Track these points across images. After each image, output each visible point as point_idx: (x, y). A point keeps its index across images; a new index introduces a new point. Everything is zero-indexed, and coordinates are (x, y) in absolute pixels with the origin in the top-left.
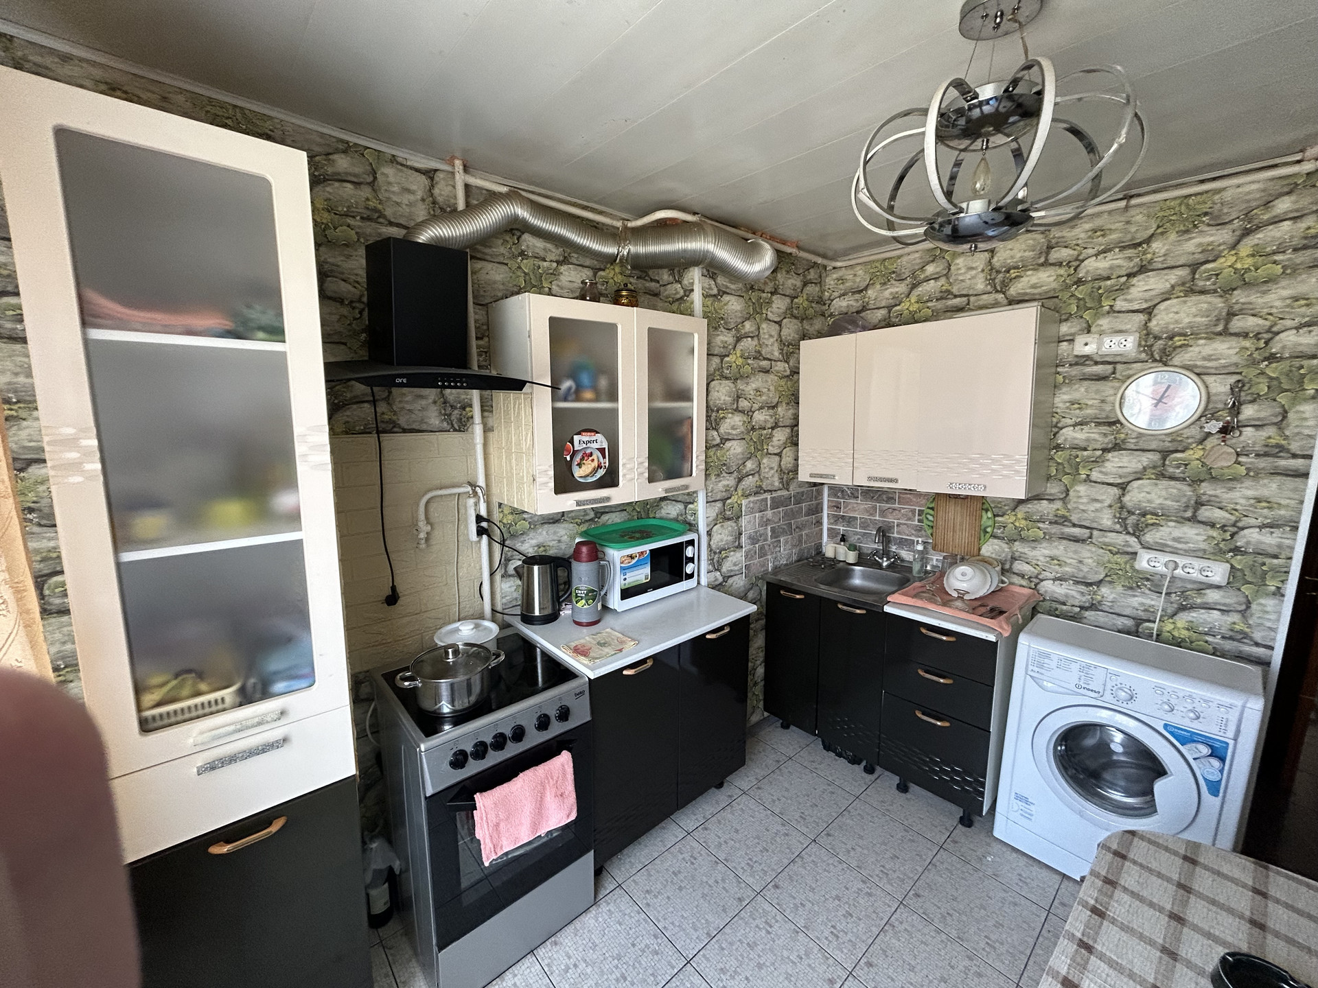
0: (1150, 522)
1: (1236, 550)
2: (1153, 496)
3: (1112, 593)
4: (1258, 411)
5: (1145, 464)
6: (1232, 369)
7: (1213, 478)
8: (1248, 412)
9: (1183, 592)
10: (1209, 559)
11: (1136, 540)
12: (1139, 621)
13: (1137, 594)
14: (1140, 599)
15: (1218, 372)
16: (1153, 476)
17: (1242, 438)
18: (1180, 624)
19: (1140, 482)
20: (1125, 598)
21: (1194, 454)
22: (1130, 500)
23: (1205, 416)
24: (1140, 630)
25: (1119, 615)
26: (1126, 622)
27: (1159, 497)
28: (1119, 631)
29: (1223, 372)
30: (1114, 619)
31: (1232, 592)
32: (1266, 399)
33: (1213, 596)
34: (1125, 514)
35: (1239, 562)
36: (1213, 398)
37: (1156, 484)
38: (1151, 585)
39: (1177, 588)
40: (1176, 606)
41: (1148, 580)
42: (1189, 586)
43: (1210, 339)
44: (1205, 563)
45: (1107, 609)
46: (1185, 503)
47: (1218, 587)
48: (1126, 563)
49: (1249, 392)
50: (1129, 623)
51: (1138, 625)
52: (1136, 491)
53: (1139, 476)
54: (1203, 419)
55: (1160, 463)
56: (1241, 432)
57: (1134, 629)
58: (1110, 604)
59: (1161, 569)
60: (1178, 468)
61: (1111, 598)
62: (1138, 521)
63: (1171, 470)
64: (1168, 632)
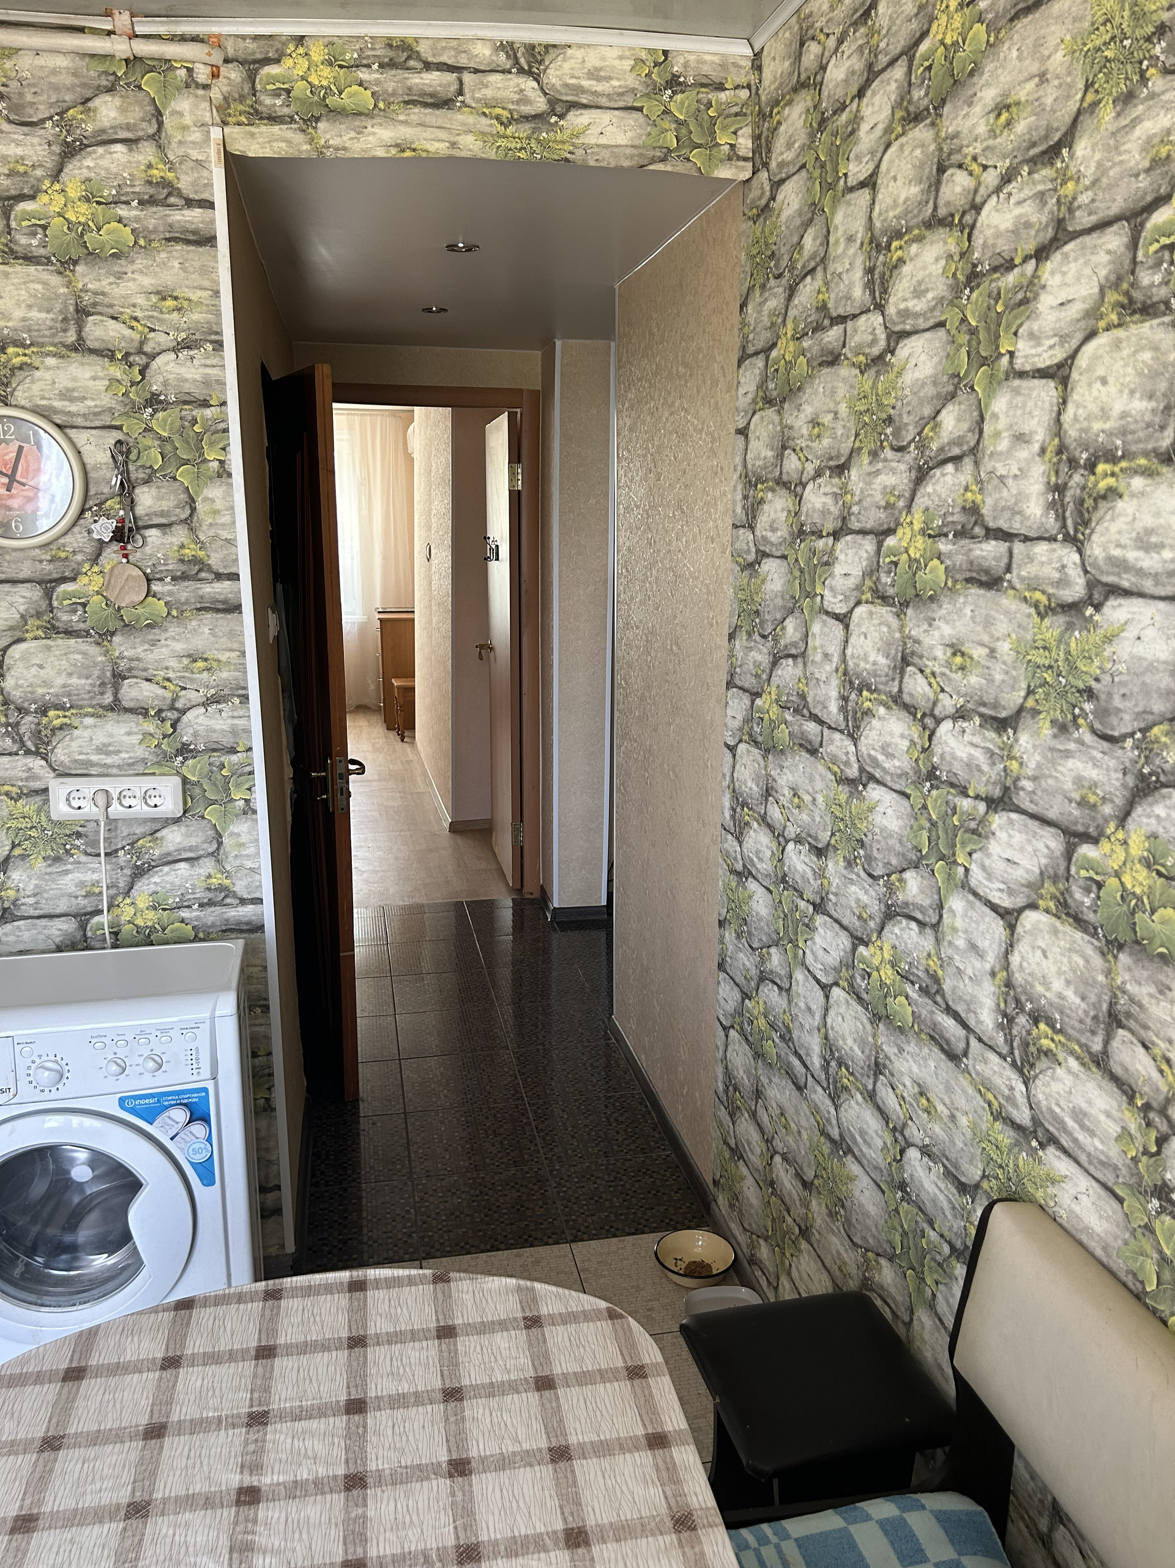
0: (57, 722)
1: (184, 751)
2: (48, 673)
3: (30, 877)
4: (159, 498)
5: (22, 608)
6: (107, 420)
7: (126, 625)
8: (146, 499)
9: (132, 844)
10: (153, 774)
11: (43, 763)
12: (83, 917)
13: (69, 867)
14: (77, 876)
15: (88, 424)
16: (40, 633)
17: (148, 549)
18: (143, 902)
19: (22, 646)
20: (53, 880)
21: (89, 584)
22: (17, 686)
23: (90, 509)
24: (89, 934)
25: (51, 917)
26: (65, 927)
27: (59, 673)
28: (59, 949)
29: (97, 423)
30: (45, 927)
31: (194, 824)
32: (164, 476)
33: (173, 838)
34: (13, 717)
35: (193, 768)
36: (92, 475)
37: (49, 648)
38: (86, 844)
39: (123, 838)
40: (128, 872)
41: (79, 835)
42: (139, 830)
43: (63, 357)
44: (146, 783)
45: (32, 912)
46: (99, 678)
47: (177, 821)
48: (39, 811)
49: (139, 464)
50: (68, 926)
51: (83, 927)
52: (20, 664)
53: (18, 634)
54: (88, 514)
55: (44, 605)
56: (144, 538)
57: (79, 935)
58: (31, 901)
59: (90, 810)
60: (75, 611)
61: (30, 888)
62: (39, 724)
63: (65, 617)
64: (129, 922)
